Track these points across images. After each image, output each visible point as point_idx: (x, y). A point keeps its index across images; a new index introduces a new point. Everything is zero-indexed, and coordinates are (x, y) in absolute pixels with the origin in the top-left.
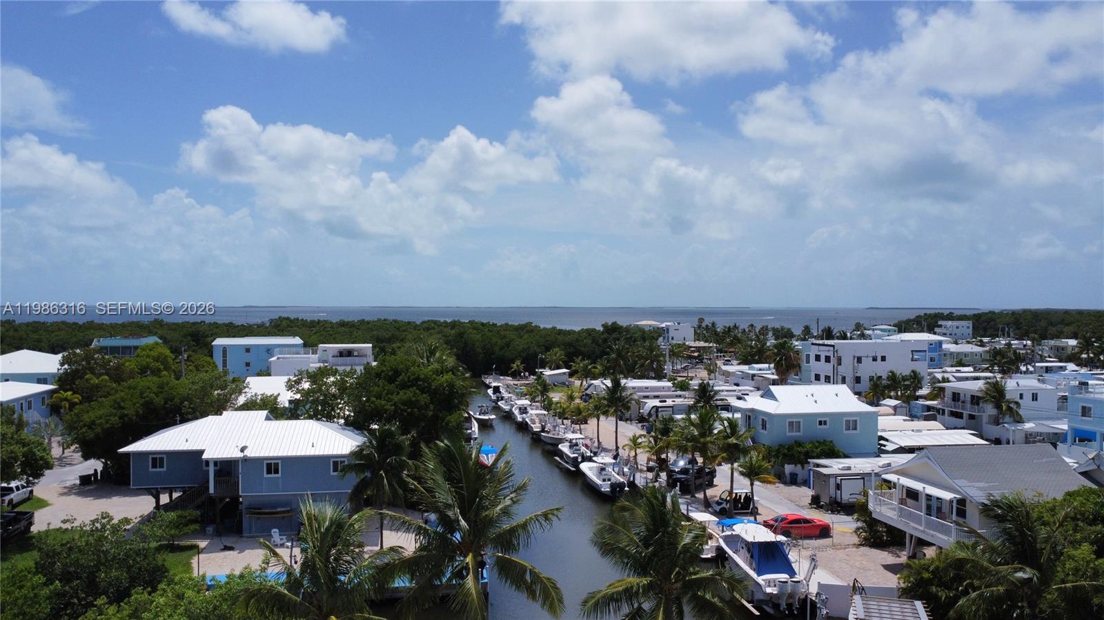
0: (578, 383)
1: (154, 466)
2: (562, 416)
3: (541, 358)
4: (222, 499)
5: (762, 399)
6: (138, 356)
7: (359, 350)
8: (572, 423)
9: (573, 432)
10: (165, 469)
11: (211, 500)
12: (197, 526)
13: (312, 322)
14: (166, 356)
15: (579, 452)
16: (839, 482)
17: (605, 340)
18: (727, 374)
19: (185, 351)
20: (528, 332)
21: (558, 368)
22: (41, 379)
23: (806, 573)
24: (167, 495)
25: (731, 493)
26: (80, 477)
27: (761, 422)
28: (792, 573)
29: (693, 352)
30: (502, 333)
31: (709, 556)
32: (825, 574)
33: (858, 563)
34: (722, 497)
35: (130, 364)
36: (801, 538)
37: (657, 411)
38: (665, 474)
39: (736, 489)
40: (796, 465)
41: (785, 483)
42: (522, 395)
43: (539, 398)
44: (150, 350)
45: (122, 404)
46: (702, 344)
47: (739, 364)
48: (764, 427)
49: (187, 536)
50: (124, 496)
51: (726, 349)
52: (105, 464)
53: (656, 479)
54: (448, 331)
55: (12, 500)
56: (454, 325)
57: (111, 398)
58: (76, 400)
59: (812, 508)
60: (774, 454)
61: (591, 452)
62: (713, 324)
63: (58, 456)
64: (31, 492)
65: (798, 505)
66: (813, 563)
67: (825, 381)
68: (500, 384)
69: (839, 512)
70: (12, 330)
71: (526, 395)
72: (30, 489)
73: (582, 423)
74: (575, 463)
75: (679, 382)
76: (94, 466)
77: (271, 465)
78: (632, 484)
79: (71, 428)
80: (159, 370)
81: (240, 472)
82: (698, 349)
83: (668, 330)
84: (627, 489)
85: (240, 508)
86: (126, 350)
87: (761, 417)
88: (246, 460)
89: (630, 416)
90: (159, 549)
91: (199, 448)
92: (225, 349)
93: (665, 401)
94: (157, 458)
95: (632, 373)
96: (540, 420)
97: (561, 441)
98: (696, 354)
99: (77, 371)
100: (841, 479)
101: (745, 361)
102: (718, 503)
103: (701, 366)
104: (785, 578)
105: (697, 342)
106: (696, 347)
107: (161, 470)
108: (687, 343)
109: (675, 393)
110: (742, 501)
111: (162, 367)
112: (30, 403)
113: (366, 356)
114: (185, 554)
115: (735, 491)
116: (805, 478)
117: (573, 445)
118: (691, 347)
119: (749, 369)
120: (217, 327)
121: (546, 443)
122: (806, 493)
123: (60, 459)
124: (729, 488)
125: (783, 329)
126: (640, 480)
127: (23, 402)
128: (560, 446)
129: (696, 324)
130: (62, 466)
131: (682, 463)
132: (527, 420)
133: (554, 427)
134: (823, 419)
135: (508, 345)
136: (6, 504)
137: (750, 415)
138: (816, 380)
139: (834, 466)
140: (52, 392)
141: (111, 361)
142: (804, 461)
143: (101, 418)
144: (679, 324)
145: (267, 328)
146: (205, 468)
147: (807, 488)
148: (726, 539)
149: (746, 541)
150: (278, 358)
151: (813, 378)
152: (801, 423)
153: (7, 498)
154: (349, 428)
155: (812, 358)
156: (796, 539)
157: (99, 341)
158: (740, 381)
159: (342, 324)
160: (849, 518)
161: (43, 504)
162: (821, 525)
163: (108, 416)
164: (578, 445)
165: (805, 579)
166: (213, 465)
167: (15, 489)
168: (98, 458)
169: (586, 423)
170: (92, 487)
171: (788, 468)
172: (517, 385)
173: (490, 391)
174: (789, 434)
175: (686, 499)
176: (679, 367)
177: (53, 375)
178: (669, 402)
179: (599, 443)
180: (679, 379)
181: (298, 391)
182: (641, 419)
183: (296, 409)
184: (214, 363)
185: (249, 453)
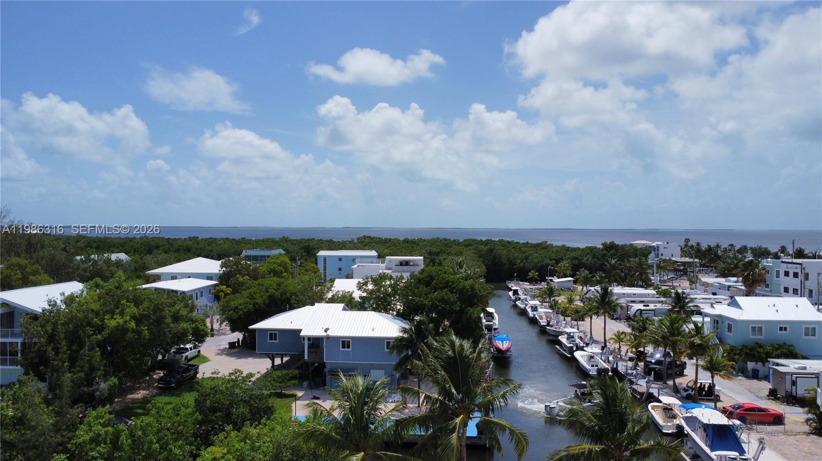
0: (580, 288)
1: (271, 339)
2: (564, 314)
3: (550, 269)
4: (313, 364)
5: (729, 307)
6: (269, 263)
7: (415, 260)
8: (572, 320)
9: (571, 327)
10: (277, 341)
11: (306, 364)
12: (296, 382)
13: (386, 240)
14: (286, 263)
15: (574, 343)
16: (794, 379)
17: (604, 256)
18: (706, 285)
19: (299, 259)
20: (543, 248)
21: (565, 276)
22: (209, 277)
23: (754, 453)
24: (280, 359)
25: (696, 382)
26: (229, 343)
27: (727, 326)
28: (742, 452)
29: (679, 266)
30: (523, 249)
31: (670, 432)
32: (774, 455)
33: (806, 448)
34: (689, 385)
35: (263, 267)
36: (755, 424)
37: (641, 313)
38: (643, 364)
39: (700, 380)
40: (757, 363)
41: (747, 377)
42: (534, 297)
43: (547, 300)
44: (276, 259)
45: (254, 296)
46: (687, 259)
47: (717, 277)
48: (730, 329)
49: (289, 387)
50: (255, 358)
51: (708, 264)
52: (244, 335)
53: (635, 368)
54: (482, 247)
55: (187, 356)
56: (488, 242)
57: (248, 291)
58: (228, 292)
59: (769, 399)
60: (738, 352)
61: (584, 343)
62: (698, 244)
63: (217, 329)
64: (199, 351)
65: (756, 396)
66: (761, 446)
67: (794, 293)
68: (518, 288)
69: (794, 405)
70: (196, 243)
71: (538, 297)
72: (198, 350)
73: (580, 320)
74: (571, 351)
75: (662, 290)
76: (238, 336)
77: (346, 343)
78: (615, 371)
79: (223, 310)
80: (282, 272)
81: (325, 345)
82: (684, 264)
83: (658, 247)
84: (610, 373)
85: (325, 370)
86: (263, 258)
87: (727, 322)
88: (328, 338)
89: (620, 316)
90: (270, 395)
91: (299, 328)
92: (325, 259)
93: (648, 306)
94: (273, 334)
95: (623, 282)
96: (547, 317)
97: (561, 333)
98: (682, 268)
99: (230, 272)
100: (796, 377)
101: (724, 275)
102: (685, 390)
103: (685, 278)
104: (735, 456)
105: (683, 258)
106: (682, 262)
107: (275, 341)
108: (673, 259)
109: (658, 299)
110: (706, 389)
111: (283, 270)
112: (202, 292)
113: (418, 265)
114: (289, 400)
115: (699, 381)
116: (766, 374)
117: (570, 337)
118: (678, 262)
119: (726, 281)
120: (322, 243)
121: (550, 335)
122: (766, 386)
123: (218, 330)
124: (694, 378)
125: (760, 248)
126: (621, 368)
127: (198, 291)
128: (560, 338)
129: (683, 244)
130: (219, 335)
131: (658, 356)
132: (536, 316)
133: (558, 322)
134: (783, 326)
135: (526, 258)
136: (184, 359)
137: (718, 321)
138: (785, 292)
139: (791, 366)
140: (216, 285)
141: (251, 266)
142: (764, 360)
143: (241, 305)
144: (668, 243)
145: (355, 244)
146: (302, 342)
147: (767, 382)
148: (687, 419)
149: (702, 423)
150: (358, 266)
151: (782, 290)
152: (763, 329)
153: (184, 355)
154: (399, 318)
155: (782, 274)
156: (751, 424)
157: (246, 252)
158: (717, 291)
159: (406, 241)
160: (800, 410)
161: (205, 360)
162: (773, 414)
163: (245, 304)
164: (573, 338)
165: (754, 458)
166: (307, 339)
167: (189, 349)
168: (240, 332)
169: (583, 320)
170: (236, 351)
171: (751, 365)
172: (532, 289)
173: (511, 293)
174: (751, 337)
175: (660, 385)
176: (666, 278)
177: (216, 274)
178: (652, 306)
179: (591, 337)
180: (664, 288)
181: (365, 291)
182: (628, 319)
183: (364, 303)
184: (318, 268)
185: (331, 333)
